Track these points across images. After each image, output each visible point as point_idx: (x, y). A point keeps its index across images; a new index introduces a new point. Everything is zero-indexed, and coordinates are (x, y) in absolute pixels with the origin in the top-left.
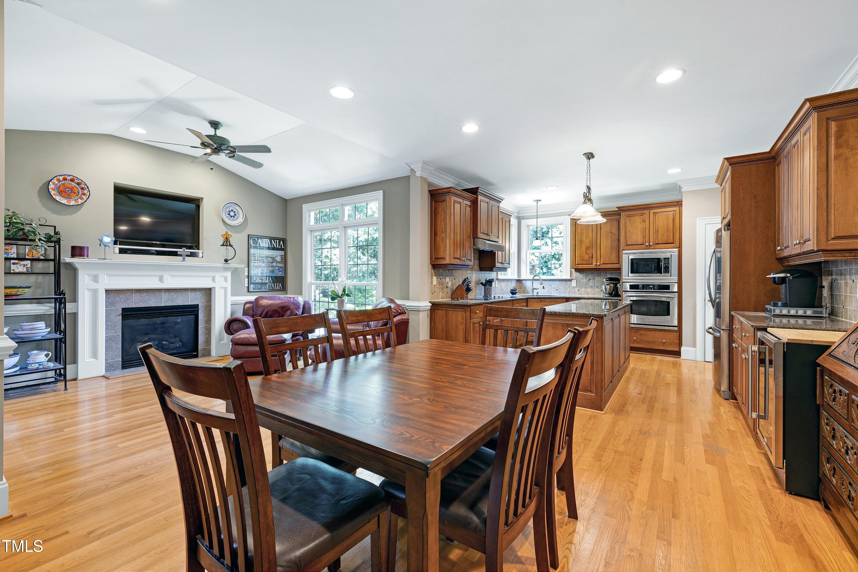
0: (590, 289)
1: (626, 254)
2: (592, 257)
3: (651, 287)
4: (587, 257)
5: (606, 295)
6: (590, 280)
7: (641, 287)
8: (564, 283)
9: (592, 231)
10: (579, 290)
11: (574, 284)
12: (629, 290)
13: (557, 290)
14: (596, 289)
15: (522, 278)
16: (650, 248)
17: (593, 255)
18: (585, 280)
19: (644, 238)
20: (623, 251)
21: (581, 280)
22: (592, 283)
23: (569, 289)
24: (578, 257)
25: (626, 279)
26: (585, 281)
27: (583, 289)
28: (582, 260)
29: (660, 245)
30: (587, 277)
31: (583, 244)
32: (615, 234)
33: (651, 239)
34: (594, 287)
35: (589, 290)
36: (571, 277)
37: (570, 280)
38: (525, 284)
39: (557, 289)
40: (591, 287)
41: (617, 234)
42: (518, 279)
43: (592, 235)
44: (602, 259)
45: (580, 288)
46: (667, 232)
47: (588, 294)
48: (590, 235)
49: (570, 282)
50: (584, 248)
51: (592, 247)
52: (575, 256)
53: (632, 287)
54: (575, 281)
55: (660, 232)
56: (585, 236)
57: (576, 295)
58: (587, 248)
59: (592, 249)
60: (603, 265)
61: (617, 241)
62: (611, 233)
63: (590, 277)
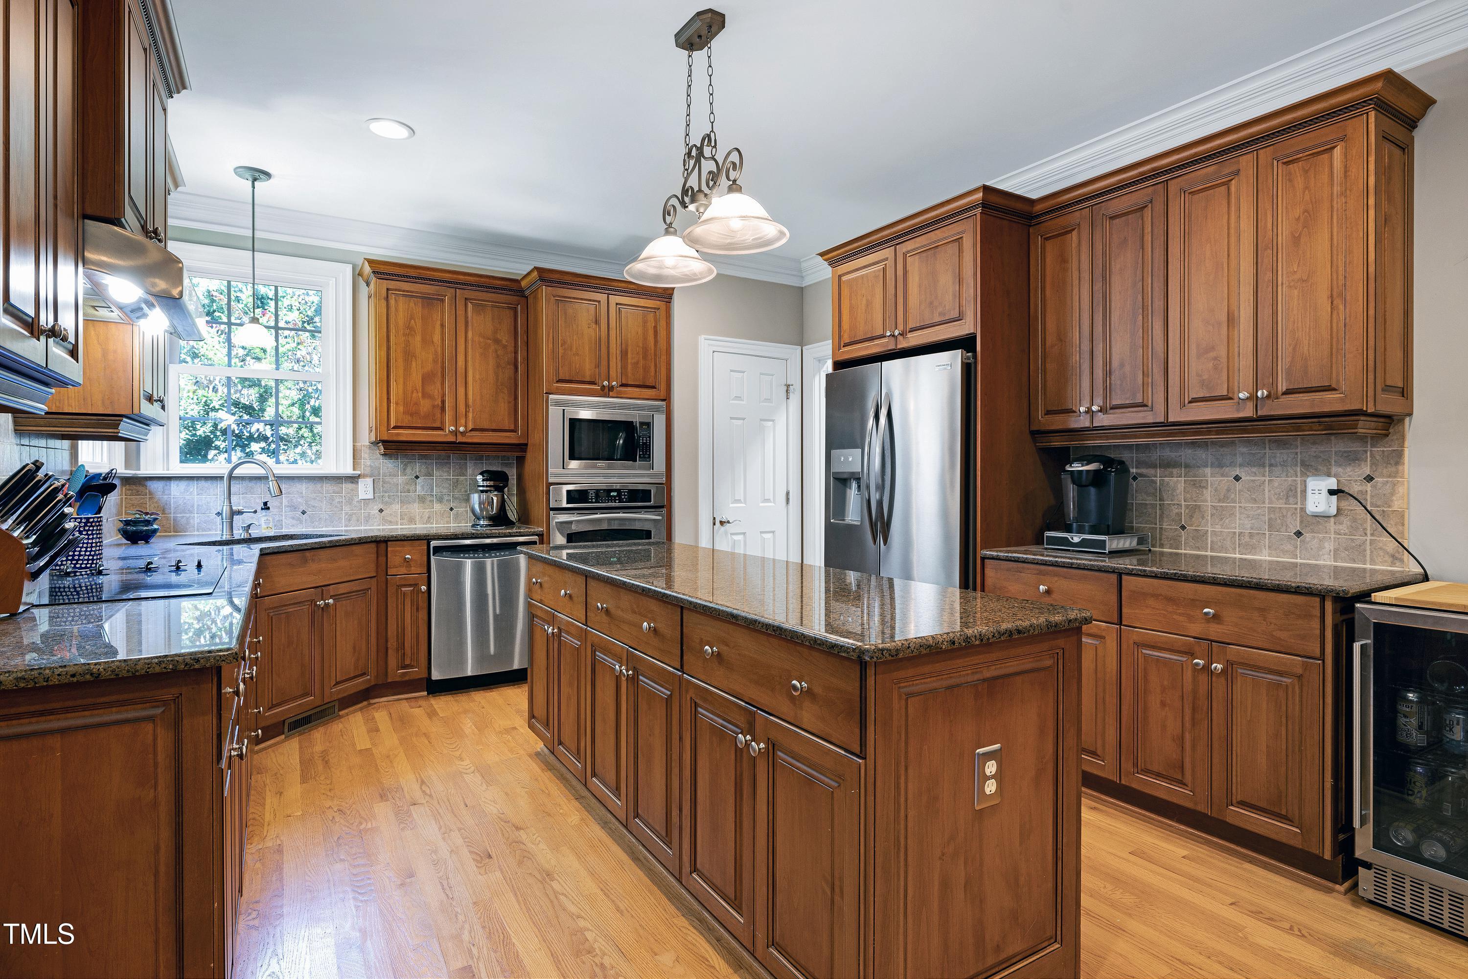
0: (416, 505)
1: (558, 403)
2: (443, 409)
3: (615, 497)
4: (425, 406)
5: (482, 522)
6: (417, 477)
7: (592, 495)
8: (328, 487)
9: (442, 326)
10: (381, 511)
11: (365, 489)
12: (564, 504)
13: (304, 513)
14: (437, 507)
15: (145, 470)
16: (611, 393)
17: (443, 402)
18: (401, 479)
19: (598, 366)
20: (551, 396)
21: (387, 479)
22: (422, 486)
23: (346, 509)
24: (397, 404)
25: (556, 475)
26: (400, 481)
27: (396, 507)
28: (412, 415)
29: (629, 389)
30: (409, 470)
31: (414, 364)
32: (505, 347)
33: (613, 373)
34: (429, 498)
35: (416, 509)
36: (354, 469)
37: (353, 479)
38: (159, 495)
39: (302, 508)
40: (422, 499)
41: (511, 348)
42: (130, 472)
43: (443, 340)
44: (470, 415)
45: (386, 503)
46: (645, 357)
47: (412, 520)
48: (437, 338)
49: (350, 486)
50: (416, 378)
51: (443, 376)
52: (389, 399)
53: (572, 496)
54: (369, 481)
55: (629, 355)
56: (418, 338)
57: (373, 525)
58: (427, 378)
59: (443, 383)
60: (473, 433)
61: (512, 367)
62: (497, 341)
63: (418, 467)
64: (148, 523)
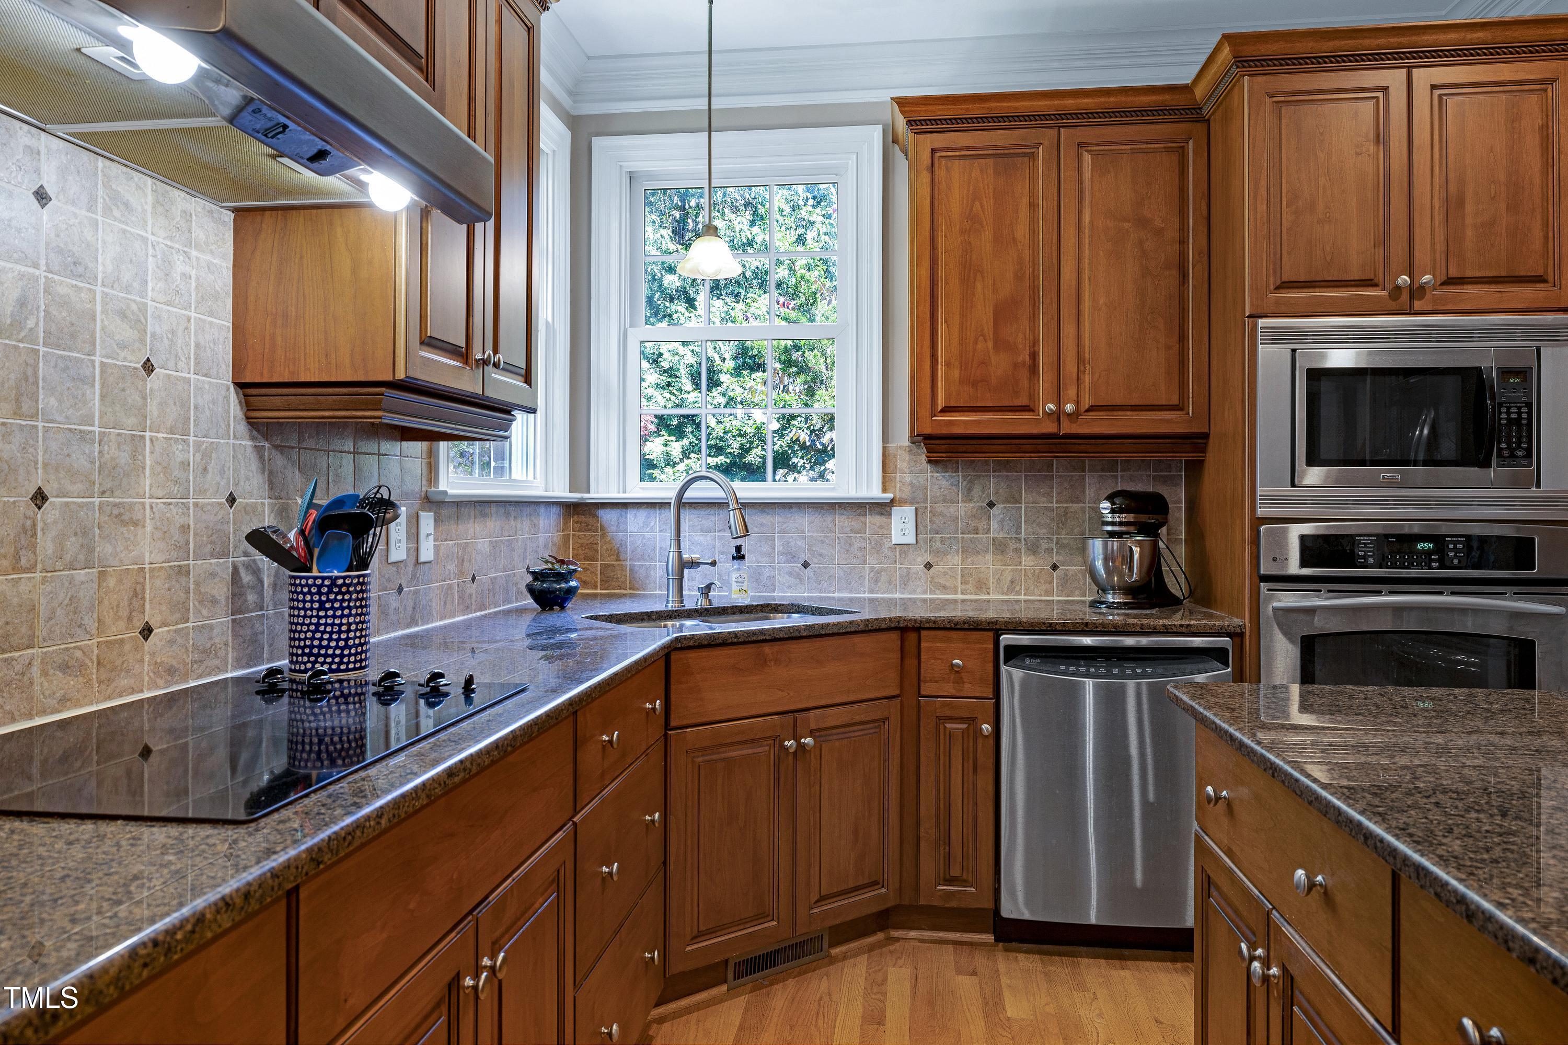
0: (989, 557)
2: (1033, 368)
4: (1000, 364)
5: (1110, 598)
6: (991, 505)
7: (1365, 548)
8: (843, 521)
10: (928, 566)
11: (901, 527)
13: (806, 565)
14: (1027, 561)
15: (597, 493)
17: (1034, 355)
18: (962, 509)
21: (940, 508)
22: (1001, 522)
23: (872, 560)
24: (947, 364)
25: (1275, 501)
26: (962, 512)
27: (955, 560)
28: (972, 385)
30: (976, 492)
31: (979, 285)
32: (1159, 231)
34: (1013, 545)
35: (988, 564)
36: (884, 490)
37: (882, 508)
38: (612, 530)
39: (804, 557)
40: (1000, 547)
42: (576, 496)
45: (937, 552)
47: (981, 586)
49: (878, 520)
50: (983, 312)
54: (909, 511)
56: (987, 235)
57: (914, 592)
58: (1004, 312)
59: (1033, 318)
62: (1143, 222)
63: (993, 485)
64: (561, 577)
